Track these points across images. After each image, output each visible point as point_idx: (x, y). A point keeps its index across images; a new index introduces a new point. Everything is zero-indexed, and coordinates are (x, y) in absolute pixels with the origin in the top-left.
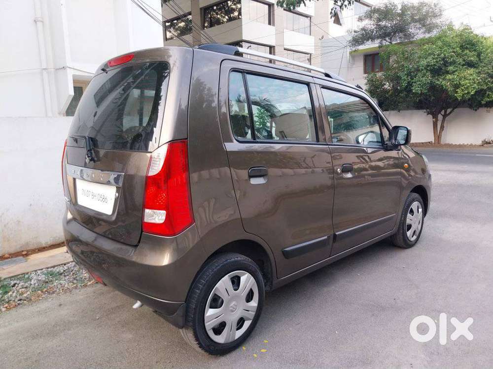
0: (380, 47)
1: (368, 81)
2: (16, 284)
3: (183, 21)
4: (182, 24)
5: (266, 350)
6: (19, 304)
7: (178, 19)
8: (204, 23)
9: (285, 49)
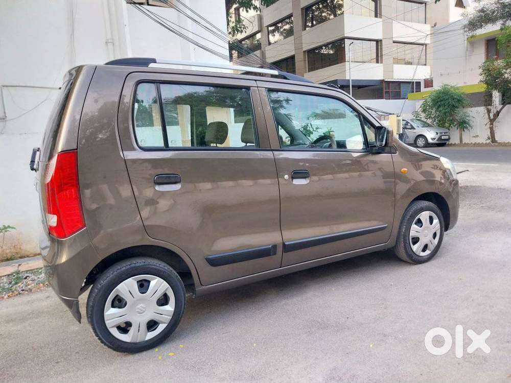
0: (502, 29)
1: (484, 70)
2: (28, 276)
3: (288, 23)
4: (287, 27)
5: (173, 354)
6: (20, 294)
7: (281, 21)
8: (306, 23)
9: (394, 42)
